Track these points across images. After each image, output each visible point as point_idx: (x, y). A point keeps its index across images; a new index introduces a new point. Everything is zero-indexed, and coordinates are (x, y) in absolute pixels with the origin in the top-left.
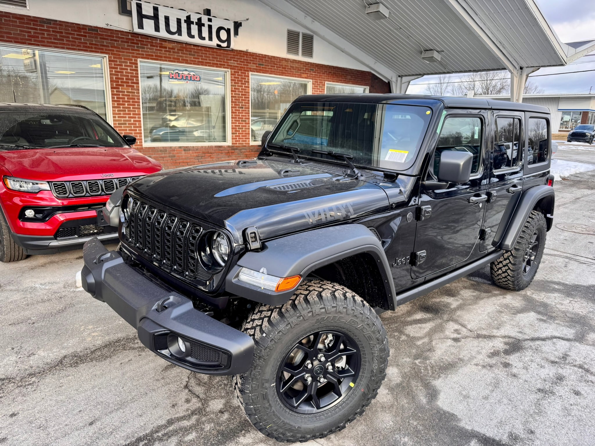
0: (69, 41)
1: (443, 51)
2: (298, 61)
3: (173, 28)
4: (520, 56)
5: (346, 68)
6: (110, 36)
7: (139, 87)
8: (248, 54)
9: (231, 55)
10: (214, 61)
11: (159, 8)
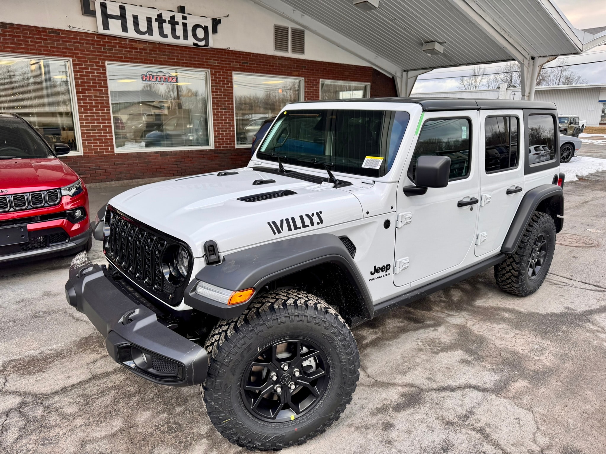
0: (28, 45)
1: (445, 43)
2: (288, 58)
3: (143, 27)
4: (529, 45)
5: (343, 64)
6: (72, 38)
7: (107, 90)
8: (230, 52)
9: (211, 54)
10: (191, 61)
11: (126, 7)
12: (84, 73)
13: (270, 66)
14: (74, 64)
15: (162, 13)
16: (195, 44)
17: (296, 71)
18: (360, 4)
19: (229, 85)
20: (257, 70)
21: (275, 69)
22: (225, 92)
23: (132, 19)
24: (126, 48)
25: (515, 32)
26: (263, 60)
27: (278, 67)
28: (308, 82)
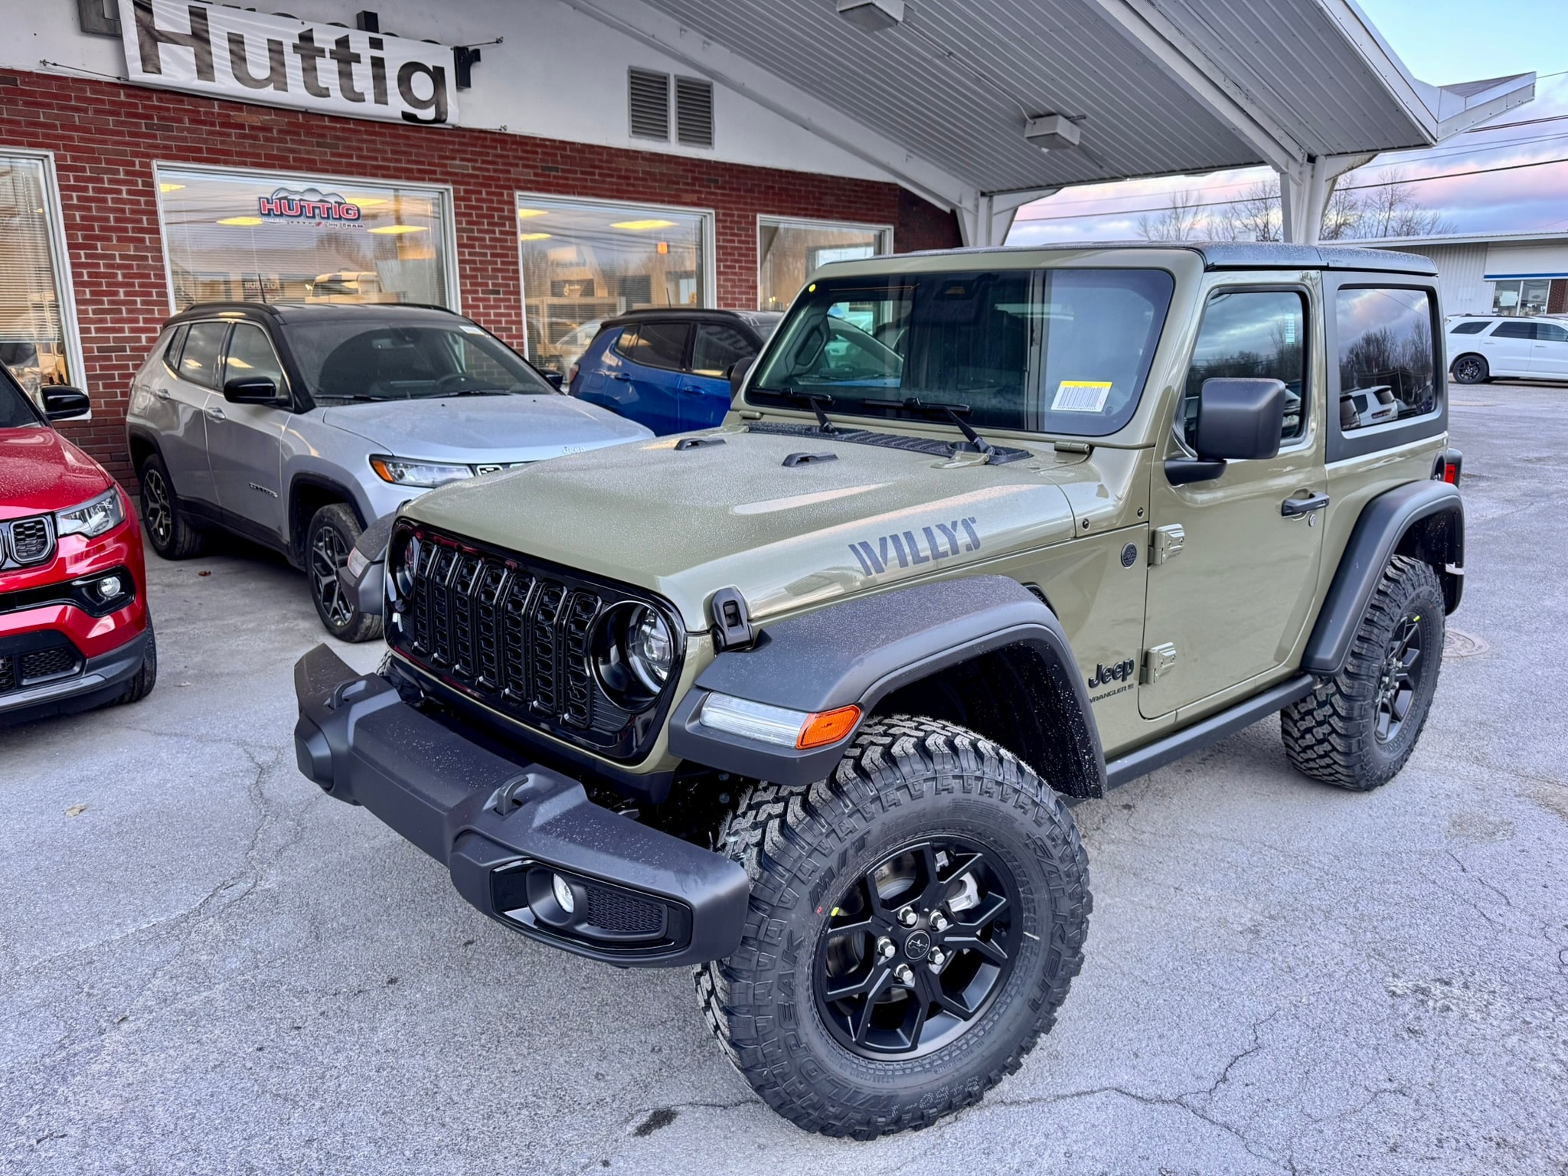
1: (1085, 117)
2: (668, 156)
3: (259, 65)
4: (1300, 123)
5: (820, 175)
6: (56, 96)
7: (159, 240)
8: (509, 139)
9: (453, 143)
10: (398, 161)
11: (208, 13)
12: (91, 194)
13: (619, 177)
14: (59, 168)
15: (311, 30)
16: (406, 116)
17: (694, 192)
18: (855, 11)
19: (507, 228)
20: (585, 187)
21: (633, 185)
22: (495, 247)
23: (226, 45)
24: (213, 124)
25: (1264, 88)
26: (601, 160)
27: (642, 179)
28: (725, 221)
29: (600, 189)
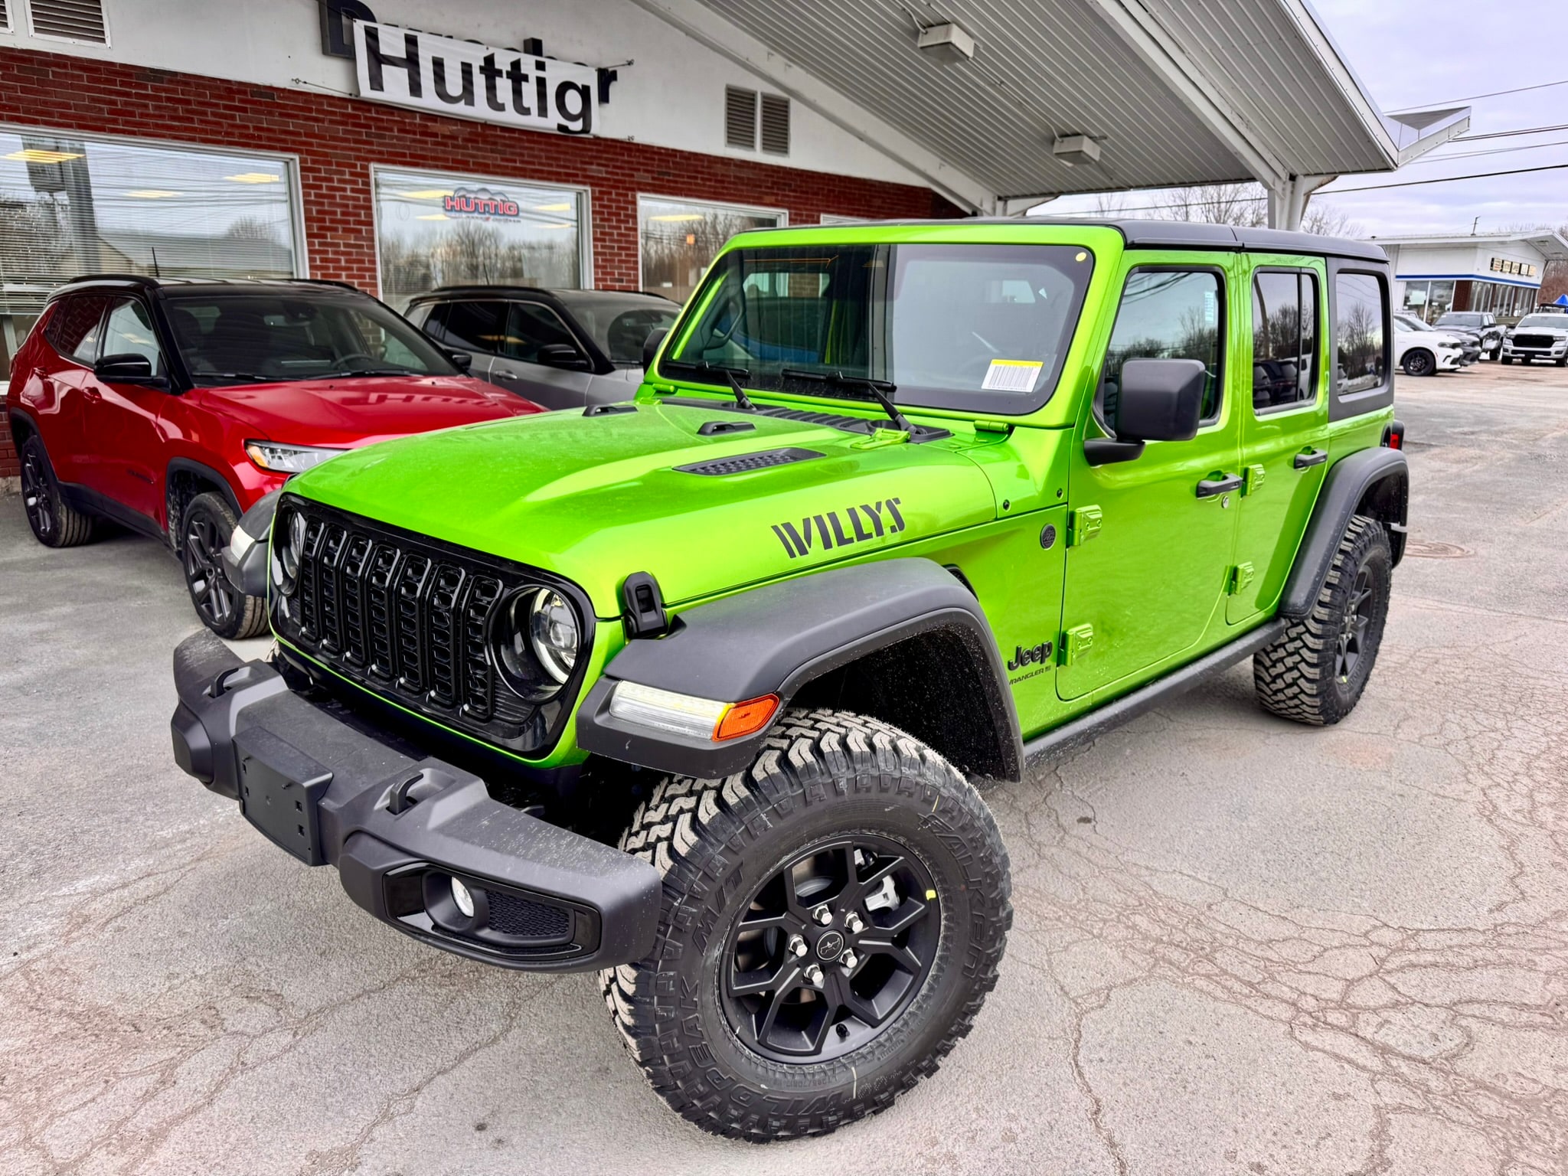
0: (207, 122)
1: (1105, 138)
2: (754, 163)
3: (454, 84)
4: (1288, 149)
5: (870, 180)
6: (301, 109)
7: (372, 232)
8: (634, 147)
9: (591, 150)
10: (551, 165)
11: (419, 40)
12: (324, 191)
13: (716, 181)
14: (303, 169)
15: (492, 55)
16: (561, 127)
17: (773, 194)
18: (933, 47)
19: (630, 225)
20: (690, 190)
21: (726, 188)
22: (619, 241)
23: (431, 66)
24: (415, 133)
25: (1263, 120)
26: (703, 167)
27: (734, 183)
28: (796, 220)
29: (704, 191)
